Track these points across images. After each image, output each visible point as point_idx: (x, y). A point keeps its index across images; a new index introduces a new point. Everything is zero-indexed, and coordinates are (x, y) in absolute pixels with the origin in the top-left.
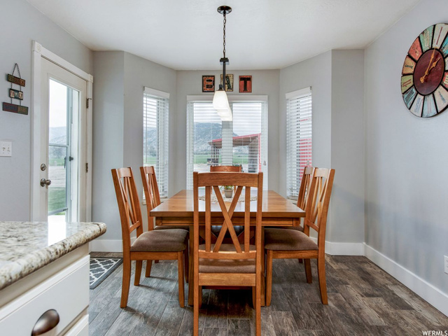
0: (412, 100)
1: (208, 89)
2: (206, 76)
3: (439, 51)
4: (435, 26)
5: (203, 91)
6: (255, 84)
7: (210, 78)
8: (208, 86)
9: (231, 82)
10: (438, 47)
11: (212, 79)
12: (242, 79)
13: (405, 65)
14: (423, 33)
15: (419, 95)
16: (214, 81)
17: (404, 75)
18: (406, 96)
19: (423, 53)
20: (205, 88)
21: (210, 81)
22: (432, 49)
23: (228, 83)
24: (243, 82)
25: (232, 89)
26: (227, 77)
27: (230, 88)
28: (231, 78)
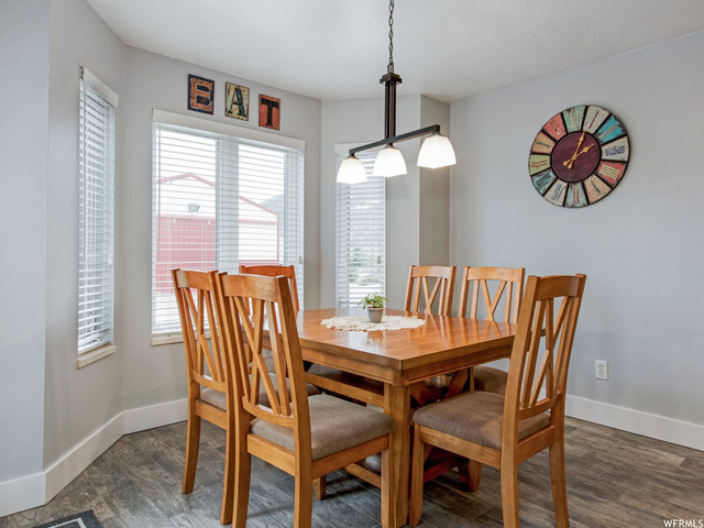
0: (548, 185)
1: (200, 106)
2: (197, 78)
3: (593, 137)
4: (587, 107)
5: (189, 108)
6: (285, 114)
7: (205, 84)
8: (200, 100)
9: (245, 102)
10: (592, 131)
11: (209, 86)
12: (264, 100)
13: (536, 141)
14: (569, 110)
15: (559, 182)
16: (212, 92)
17: (533, 153)
18: (537, 179)
19: (567, 134)
20: (194, 101)
21: (206, 89)
22: (581, 131)
23: (240, 103)
24: (265, 107)
25: (246, 116)
26: (238, 91)
27: (243, 113)
28: (244, 94)
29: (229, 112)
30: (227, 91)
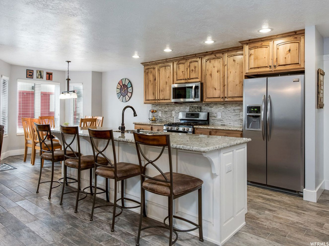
0: (120, 96)
1: (30, 77)
2: (29, 70)
4: (126, 79)
5: (27, 77)
6: (54, 76)
8: (29, 75)
10: (126, 85)
12: (47, 73)
17: (117, 88)
18: (118, 94)
19: (123, 84)
21: (31, 72)
23: (41, 75)
24: (48, 75)
25: (43, 78)
26: (40, 72)
27: (41, 77)
28: (42, 73)
29: (37, 77)
30: (37, 72)
